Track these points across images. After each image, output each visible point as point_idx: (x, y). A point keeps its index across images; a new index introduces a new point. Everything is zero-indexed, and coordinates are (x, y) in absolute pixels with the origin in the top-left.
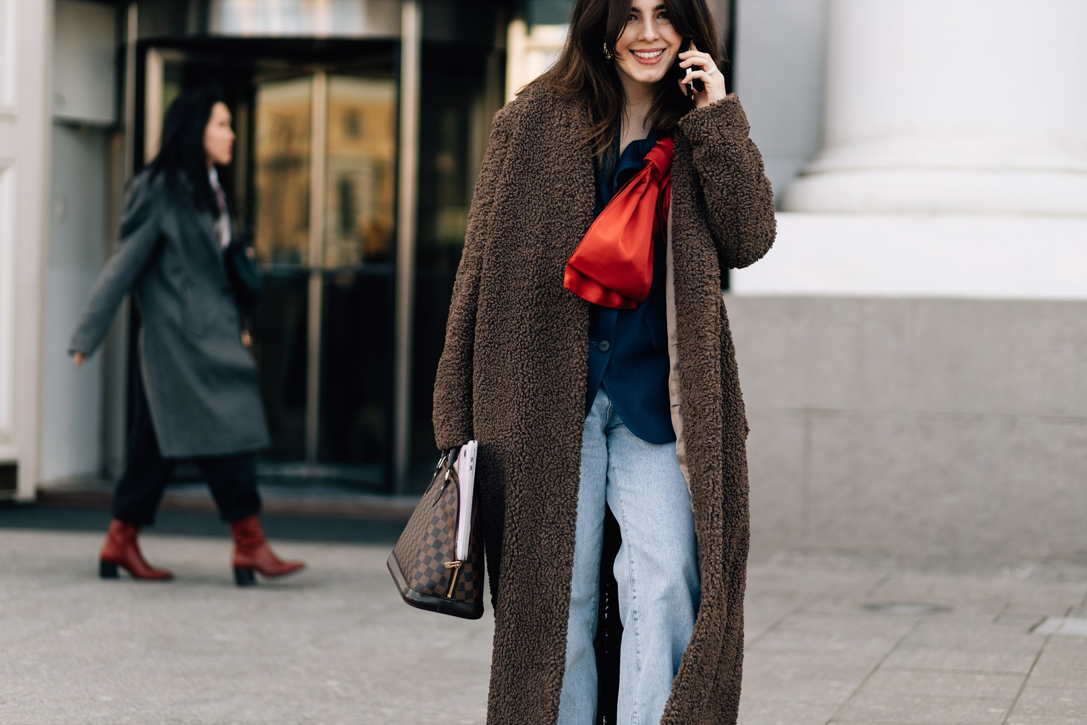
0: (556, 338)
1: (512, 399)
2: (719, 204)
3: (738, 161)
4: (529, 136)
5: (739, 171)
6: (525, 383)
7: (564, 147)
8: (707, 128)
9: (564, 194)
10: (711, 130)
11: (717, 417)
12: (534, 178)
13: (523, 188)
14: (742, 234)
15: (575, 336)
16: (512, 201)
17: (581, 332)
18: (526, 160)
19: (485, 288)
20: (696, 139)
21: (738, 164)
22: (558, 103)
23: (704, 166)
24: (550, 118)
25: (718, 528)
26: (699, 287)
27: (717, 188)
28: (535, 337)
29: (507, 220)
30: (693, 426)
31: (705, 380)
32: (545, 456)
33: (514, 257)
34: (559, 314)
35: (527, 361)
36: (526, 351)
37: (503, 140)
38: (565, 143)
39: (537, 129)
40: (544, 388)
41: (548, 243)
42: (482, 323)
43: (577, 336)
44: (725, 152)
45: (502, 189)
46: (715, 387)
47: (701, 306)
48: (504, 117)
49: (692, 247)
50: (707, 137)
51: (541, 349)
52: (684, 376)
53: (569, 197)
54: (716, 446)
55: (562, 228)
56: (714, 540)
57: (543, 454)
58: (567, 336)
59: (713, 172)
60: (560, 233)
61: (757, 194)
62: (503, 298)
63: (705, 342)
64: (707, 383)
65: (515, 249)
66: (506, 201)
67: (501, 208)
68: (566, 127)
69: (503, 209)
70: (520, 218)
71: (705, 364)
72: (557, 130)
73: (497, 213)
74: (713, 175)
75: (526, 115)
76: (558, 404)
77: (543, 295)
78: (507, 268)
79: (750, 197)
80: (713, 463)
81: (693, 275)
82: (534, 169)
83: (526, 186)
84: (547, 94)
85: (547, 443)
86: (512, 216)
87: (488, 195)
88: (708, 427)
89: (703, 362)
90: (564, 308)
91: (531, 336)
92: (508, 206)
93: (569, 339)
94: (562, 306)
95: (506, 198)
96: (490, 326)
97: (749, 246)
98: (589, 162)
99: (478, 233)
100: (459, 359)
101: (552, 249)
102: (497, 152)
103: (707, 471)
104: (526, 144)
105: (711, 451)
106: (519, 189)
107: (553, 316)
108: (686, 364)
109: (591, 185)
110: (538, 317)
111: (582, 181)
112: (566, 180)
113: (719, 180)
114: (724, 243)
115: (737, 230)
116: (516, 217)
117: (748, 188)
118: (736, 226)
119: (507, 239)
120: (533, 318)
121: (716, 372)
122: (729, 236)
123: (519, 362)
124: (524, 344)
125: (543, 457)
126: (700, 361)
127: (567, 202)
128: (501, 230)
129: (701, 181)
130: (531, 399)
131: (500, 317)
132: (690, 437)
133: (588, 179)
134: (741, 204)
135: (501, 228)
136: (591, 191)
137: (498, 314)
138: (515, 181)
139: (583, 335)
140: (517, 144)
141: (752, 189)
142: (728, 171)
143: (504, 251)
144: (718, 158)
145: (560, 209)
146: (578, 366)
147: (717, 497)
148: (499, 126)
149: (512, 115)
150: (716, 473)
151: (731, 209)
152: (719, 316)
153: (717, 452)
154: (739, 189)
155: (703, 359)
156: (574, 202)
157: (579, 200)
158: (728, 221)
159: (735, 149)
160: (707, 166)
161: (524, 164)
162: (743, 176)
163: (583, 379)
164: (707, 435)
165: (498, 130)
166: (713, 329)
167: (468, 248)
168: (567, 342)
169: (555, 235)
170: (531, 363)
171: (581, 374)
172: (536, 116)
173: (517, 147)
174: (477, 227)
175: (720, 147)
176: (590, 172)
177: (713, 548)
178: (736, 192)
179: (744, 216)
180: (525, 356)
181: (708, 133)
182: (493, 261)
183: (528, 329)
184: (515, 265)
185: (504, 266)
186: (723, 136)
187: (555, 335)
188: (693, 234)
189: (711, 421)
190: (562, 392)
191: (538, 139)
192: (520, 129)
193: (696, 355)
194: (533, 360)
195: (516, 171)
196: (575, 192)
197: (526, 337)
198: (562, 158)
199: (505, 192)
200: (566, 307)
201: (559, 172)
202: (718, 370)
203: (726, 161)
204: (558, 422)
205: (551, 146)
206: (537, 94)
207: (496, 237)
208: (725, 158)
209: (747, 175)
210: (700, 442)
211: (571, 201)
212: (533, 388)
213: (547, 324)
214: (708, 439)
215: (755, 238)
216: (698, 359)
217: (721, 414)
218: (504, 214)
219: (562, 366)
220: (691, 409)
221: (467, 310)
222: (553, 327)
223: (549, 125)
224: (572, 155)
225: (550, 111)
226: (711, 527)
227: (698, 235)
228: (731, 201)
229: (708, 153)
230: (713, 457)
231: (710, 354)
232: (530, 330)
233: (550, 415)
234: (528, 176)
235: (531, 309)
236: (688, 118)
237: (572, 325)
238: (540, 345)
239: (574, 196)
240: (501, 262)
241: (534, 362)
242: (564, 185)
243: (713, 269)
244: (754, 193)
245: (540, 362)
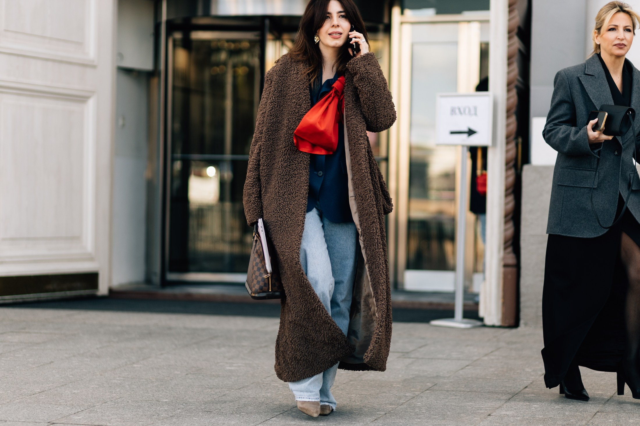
0: (295, 169)
1: (274, 198)
2: (366, 101)
3: (373, 80)
4: (281, 80)
5: (374, 85)
6: (279, 190)
7: (296, 83)
8: (359, 66)
9: (296, 104)
10: (361, 66)
11: (372, 199)
12: (284, 99)
13: (279, 104)
14: (378, 114)
15: (304, 167)
16: (274, 110)
17: (306, 166)
18: (280, 91)
19: (264, 150)
20: (354, 72)
21: (374, 81)
22: (293, 64)
23: (358, 84)
24: (290, 71)
25: (381, 248)
26: (357, 142)
27: (365, 93)
28: (284, 169)
29: (273, 119)
30: (362, 205)
31: (364, 183)
32: (289, 221)
33: (277, 135)
34: (296, 158)
35: (280, 180)
36: (280, 176)
37: (269, 83)
38: (296, 81)
39: (284, 76)
40: (288, 192)
41: (289, 127)
42: (263, 166)
43: (305, 168)
44: (367, 76)
45: (269, 105)
46: (369, 186)
47: (358, 150)
48: (270, 73)
49: (353, 124)
50: (359, 69)
51: (287, 175)
52: (355, 183)
53: (299, 106)
54: (374, 212)
55: (296, 120)
56: (380, 254)
57: (288, 220)
58: (300, 168)
59: (362, 86)
60: (295, 122)
61: (384, 96)
62: (273, 154)
63: (361, 166)
64: (365, 184)
65: (277, 132)
66: (272, 110)
67: (269, 113)
68: (297, 74)
69: (270, 114)
70: (279, 117)
71: (363, 176)
72: (293, 76)
73: (268, 115)
74: (363, 87)
75: (278, 70)
76: (295, 198)
77: (288, 151)
78: (274, 141)
79: (380, 97)
80: (374, 220)
81: (354, 137)
82: (284, 95)
83: (281, 102)
84: (288, 60)
85: (290, 215)
86: (275, 117)
87: (265, 109)
88: (369, 204)
89: (362, 176)
90: (299, 156)
91: (282, 169)
92: (273, 112)
93: (301, 170)
94: (297, 155)
95: (271, 108)
96: (267, 167)
97: (382, 120)
98: (307, 90)
99: (261, 126)
100: (252, 181)
101: (292, 129)
102: (268, 89)
103: (372, 224)
104: (279, 83)
105: (373, 215)
106: (278, 104)
107: (293, 159)
108: (355, 177)
109: (308, 100)
110: (285, 160)
111: (304, 98)
112: (297, 98)
113: (365, 89)
114: (370, 119)
115: (375, 112)
116: (277, 117)
117: (379, 93)
118: (375, 111)
119: (273, 127)
120: (283, 161)
121: (369, 179)
122: (372, 116)
123: (277, 181)
124: (279, 173)
125: (288, 221)
126: (361, 175)
127: (298, 108)
128: (270, 123)
129: (358, 92)
130: (282, 197)
131: (272, 163)
132: (362, 210)
133: (307, 97)
134: (376, 100)
135: (270, 122)
136: (308, 103)
137: (271, 162)
138: (275, 100)
139: (307, 167)
140: (275, 84)
141: (381, 93)
142: (369, 85)
143: (272, 133)
144: (364, 79)
145: (294, 111)
146: (304, 180)
147: (379, 235)
148: (268, 77)
149: (273, 72)
150: (376, 224)
151: (372, 103)
152: (367, 154)
153: (375, 215)
154: (375, 93)
155: (362, 174)
156: (301, 108)
157: (303, 107)
158: (371, 109)
159: (372, 75)
160: (360, 83)
161: (279, 93)
162: (376, 87)
163: (307, 186)
164: (369, 208)
165: (267, 79)
166: (364, 160)
167: (256, 133)
168: (300, 171)
169: (293, 123)
170: (282, 181)
171: (306, 184)
172: (283, 70)
173: (275, 85)
174: (260, 123)
175: (365, 74)
176: (308, 94)
177: (380, 257)
178: (373, 94)
179: (378, 106)
180: (280, 178)
181: (359, 68)
182: (267, 138)
183: (280, 166)
184: (277, 139)
185: (273, 140)
186: (366, 69)
187: (294, 168)
188: (353, 118)
189: (370, 201)
190: (297, 193)
191: (285, 81)
192: (276, 77)
193: (359, 173)
194: (283, 180)
195: (275, 96)
196: (301, 103)
197: (280, 170)
198: (295, 88)
199: (271, 106)
200: (299, 155)
201: (294, 95)
202: (369, 178)
203: (368, 80)
204: (295, 206)
205: (290, 84)
206: (284, 61)
207: (268, 127)
208: (368, 78)
209: (378, 87)
210: (367, 212)
211: (300, 107)
212: (282, 192)
213: (290, 163)
214: (370, 210)
215: (384, 117)
216: (360, 174)
217: (374, 197)
218: (271, 116)
219: (297, 181)
220: (360, 197)
221: (256, 160)
222: (293, 165)
223: (289, 74)
224: (300, 87)
225: (289, 68)
226: (378, 249)
227: (355, 118)
228: (371, 98)
229: (360, 77)
230: (374, 217)
231: (365, 171)
232: (282, 166)
233: (291, 203)
234: (281, 98)
235: (282, 157)
236: (350, 63)
237: (302, 163)
238: (287, 173)
239: (301, 105)
240: (271, 138)
241: (283, 181)
242: (296, 100)
243: (362, 133)
244: (382, 96)
245: (286, 180)
